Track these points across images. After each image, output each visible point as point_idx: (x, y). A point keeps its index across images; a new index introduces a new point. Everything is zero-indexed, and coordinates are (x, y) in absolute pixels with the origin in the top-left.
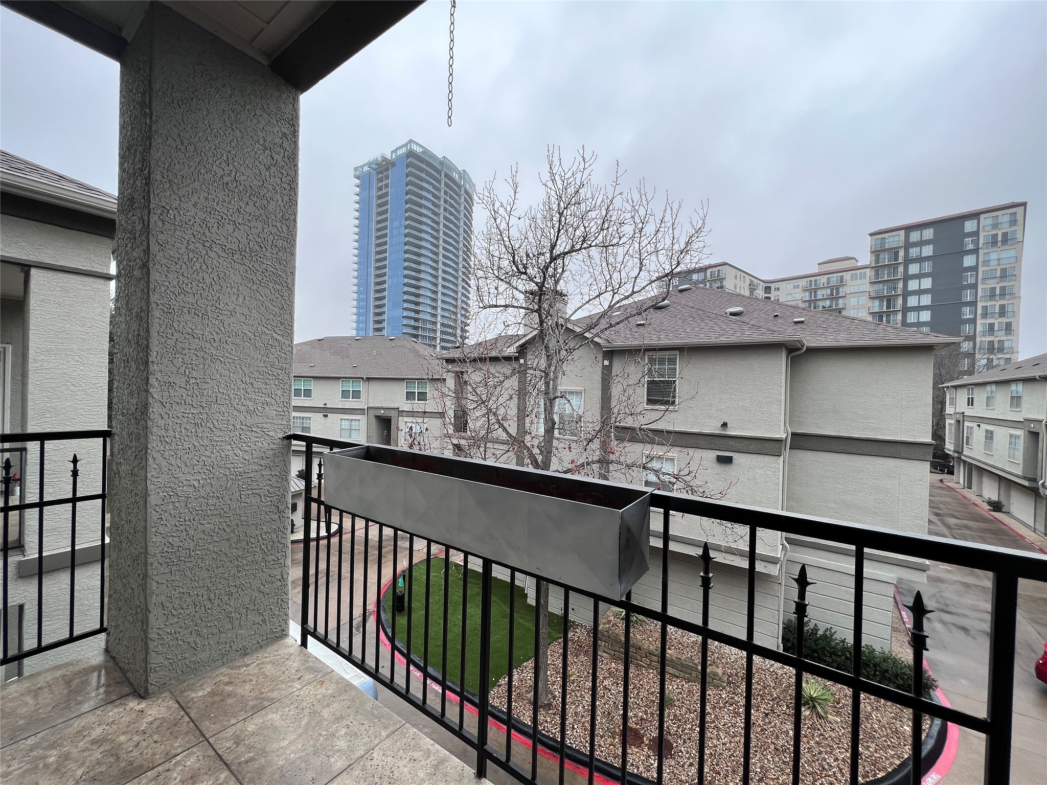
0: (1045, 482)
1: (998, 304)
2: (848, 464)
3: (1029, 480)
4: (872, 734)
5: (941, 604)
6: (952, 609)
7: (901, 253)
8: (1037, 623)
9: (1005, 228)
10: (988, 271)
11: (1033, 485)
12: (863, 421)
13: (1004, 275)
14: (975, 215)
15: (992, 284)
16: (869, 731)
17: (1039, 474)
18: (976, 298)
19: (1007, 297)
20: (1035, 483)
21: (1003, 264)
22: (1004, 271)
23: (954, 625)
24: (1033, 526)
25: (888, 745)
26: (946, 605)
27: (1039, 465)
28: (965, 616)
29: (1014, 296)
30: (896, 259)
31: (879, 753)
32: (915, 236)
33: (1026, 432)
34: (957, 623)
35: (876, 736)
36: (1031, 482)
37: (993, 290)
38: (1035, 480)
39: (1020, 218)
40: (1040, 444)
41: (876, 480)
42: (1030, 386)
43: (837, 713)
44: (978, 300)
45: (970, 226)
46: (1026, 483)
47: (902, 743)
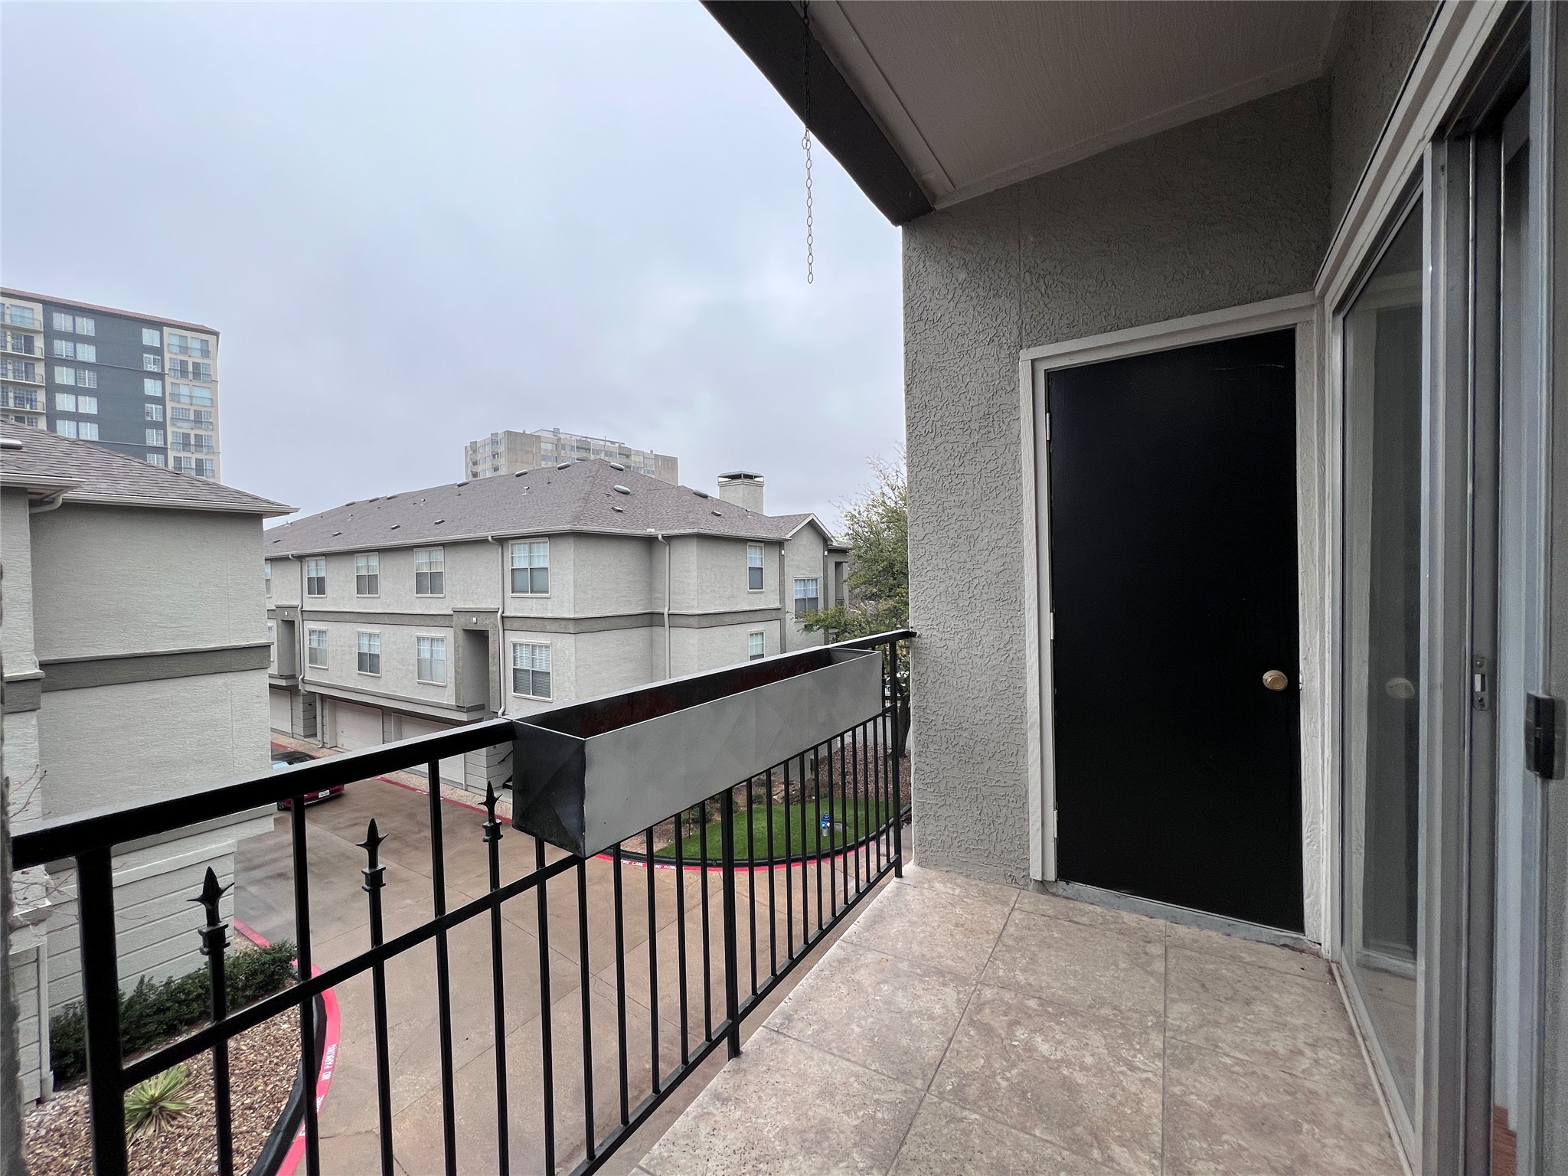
0: (304, 677)
1: (194, 457)
2: (149, 697)
3: (287, 678)
4: (253, 1070)
5: (244, 862)
6: (257, 862)
7: (39, 343)
8: (337, 829)
9: (194, 358)
10: (179, 409)
11: (290, 683)
12: (172, 625)
13: (198, 420)
14: (157, 325)
15: (185, 428)
16: (248, 1070)
17: (298, 668)
18: (165, 443)
19: (205, 450)
20: (294, 680)
21: (197, 405)
22: (198, 413)
23: (270, 877)
24: (290, 732)
25: (276, 1064)
26: (250, 860)
27: (297, 657)
28: (275, 860)
29: (212, 450)
30: (29, 349)
31: (271, 1083)
32: (62, 322)
33: (280, 622)
34: (271, 874)
35: (258, 1068)
36: (289, 680)
37: (186, 436)
38: (293, 677)
39: (211, 348)
40: (297, 634)
41: (197, 711)
42: (279, 566)
43: (194, 1089)
44: (169, 447)
45: (149, 337)
46: (283, 683)
47: (289, 1047)
